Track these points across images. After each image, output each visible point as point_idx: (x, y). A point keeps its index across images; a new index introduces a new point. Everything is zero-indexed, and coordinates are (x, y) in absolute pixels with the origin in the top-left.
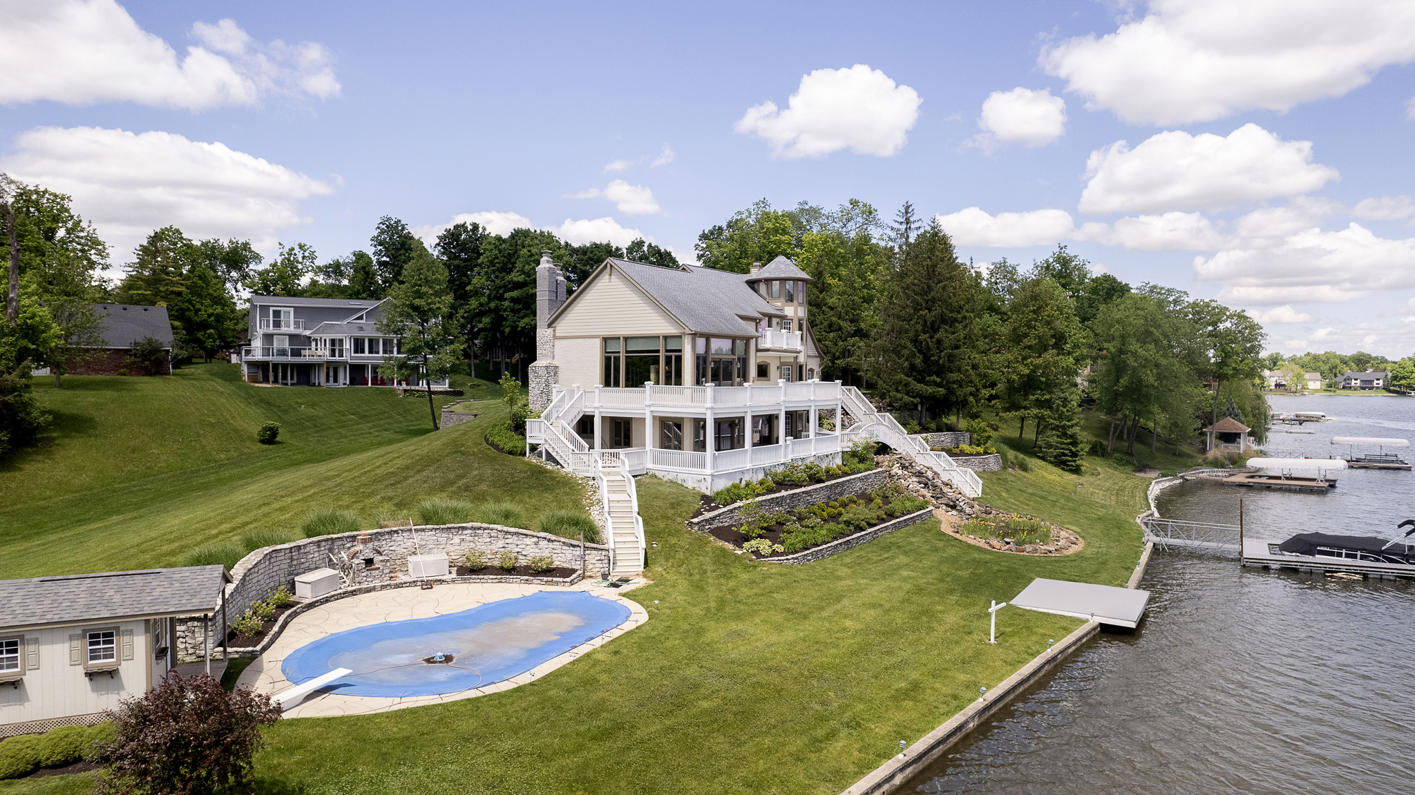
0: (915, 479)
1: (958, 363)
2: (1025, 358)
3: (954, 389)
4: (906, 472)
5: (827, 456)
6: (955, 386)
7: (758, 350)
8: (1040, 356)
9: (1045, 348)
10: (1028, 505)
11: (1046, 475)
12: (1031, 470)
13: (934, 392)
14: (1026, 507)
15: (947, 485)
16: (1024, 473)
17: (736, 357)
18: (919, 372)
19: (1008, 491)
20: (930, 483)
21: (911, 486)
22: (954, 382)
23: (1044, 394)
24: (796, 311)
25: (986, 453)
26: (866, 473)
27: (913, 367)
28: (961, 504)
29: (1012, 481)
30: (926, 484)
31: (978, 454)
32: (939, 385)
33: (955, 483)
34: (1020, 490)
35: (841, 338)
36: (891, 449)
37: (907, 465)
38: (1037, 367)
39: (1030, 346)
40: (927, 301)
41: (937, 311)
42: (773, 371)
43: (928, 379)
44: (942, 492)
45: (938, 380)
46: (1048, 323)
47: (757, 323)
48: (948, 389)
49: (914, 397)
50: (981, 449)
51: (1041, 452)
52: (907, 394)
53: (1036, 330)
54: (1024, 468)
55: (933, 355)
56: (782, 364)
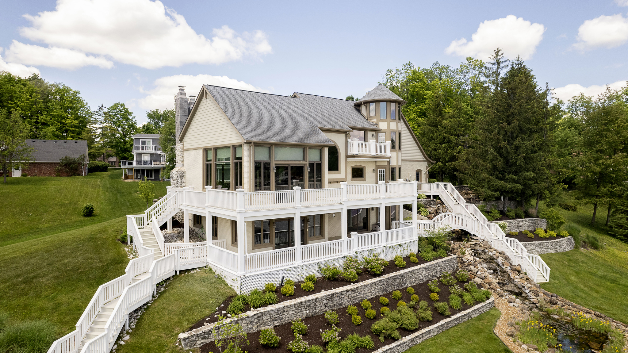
0: (485, 265)
1: (534, 164)
2: (597, 160)
3: (530, 184)
4: (477, 259)
5: (400, 245)
6: (531, 182)
7: (347, 157)
8: (611, 157)
9: (615, 152)
10: (597, 292)
11: (617, 252)
12: (602, 247)
13: (512, 187)
14: (595, 295)
15: (516, 270)
16: (595, 252)
17: (307, 163)
18: (500, 172)
19: (577, 273)
20: (499, 269)
21: (479, 273)
22: (530, 179)
23: (614, 187)
24: (389, 126)
25: (559, 236)
26: (435, 262)
27: (495, 168)
28: (527, 291)
29: (583, 262)
30: (495, 271)
31: (551, 238)
32: (517, 182)
33: (525, 268)
34: (590, 273)
35: (450, 147)
36: (470, 235)
37: (480, 251)
38: (608, 166)
39: (601, 150)
40: (508, 116)
41: (515, 123)
42: (369, 174)
43: (507, 177)
44: (510, 280)
45: (516, 177)
46: (618, 132)
47: (346, 135)
48: (525, 185)
49: (496, 191)
50: (554, 234)
51: (612, 231)
52: (489, 188)
53: (607, 138)
54: (595, 247)
55: (512, 158)
56: (377, 167)
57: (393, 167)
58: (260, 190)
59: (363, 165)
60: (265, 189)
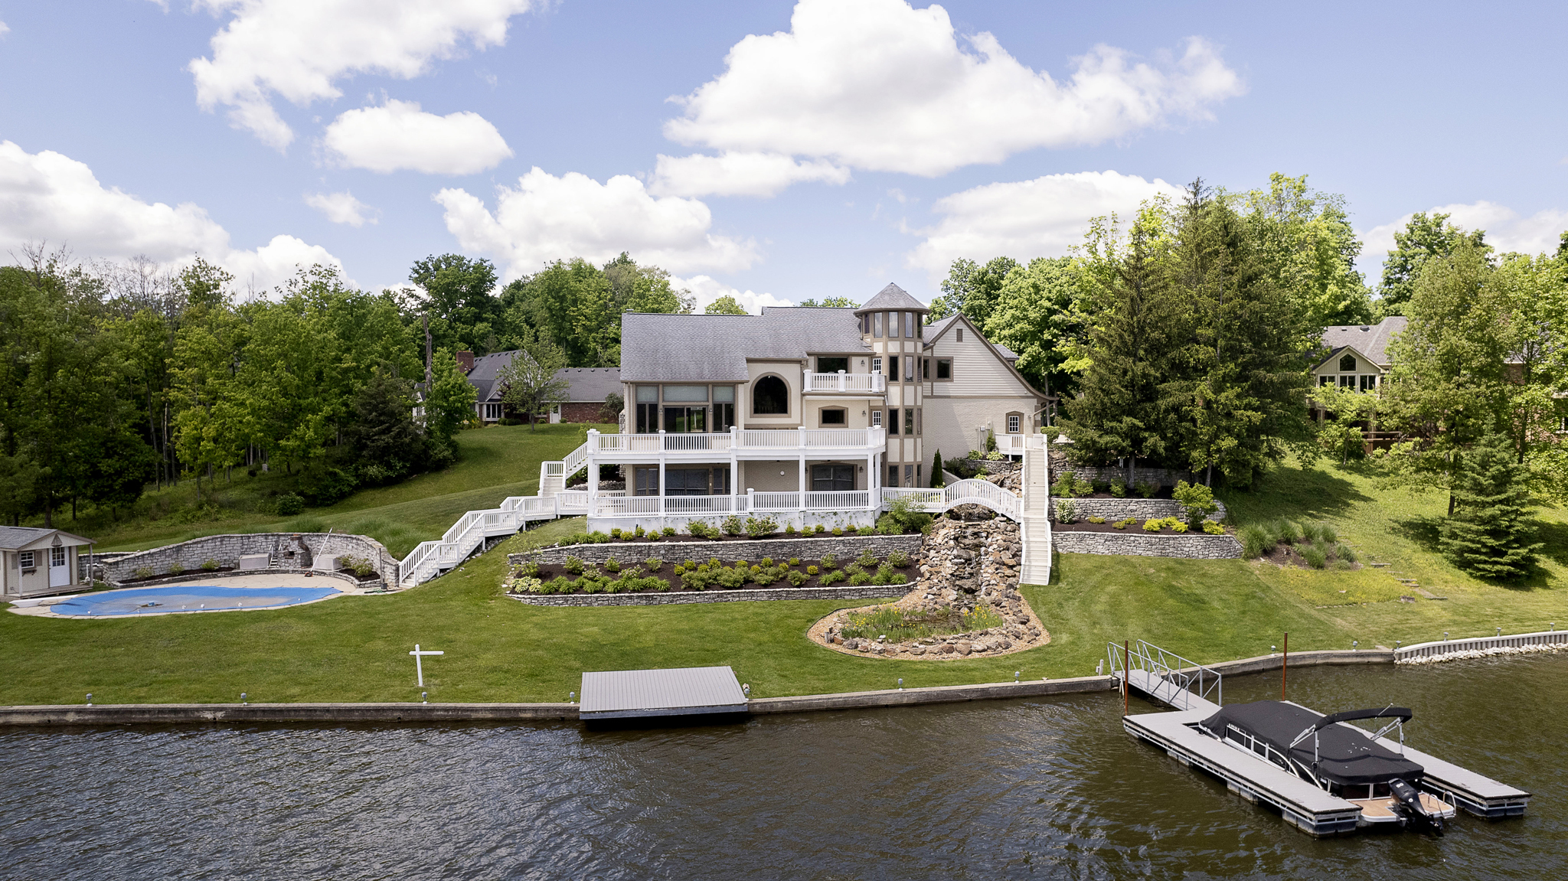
4: (951, 543)
7: (805, 395)
17: (711, 404)
20: (975, 560)
21: (934, 559)
24: (886, 347)
28: (983, 589)
30: (968, 560)
37: (969, 534)
42: (856, 417)
44: (976, 572)
47: (801, 365)
50: (1179, 526)
56: (871, 409)
57: (891, 408)
58: (645, 432)
59: (843, 405)
60: (650, 432)
